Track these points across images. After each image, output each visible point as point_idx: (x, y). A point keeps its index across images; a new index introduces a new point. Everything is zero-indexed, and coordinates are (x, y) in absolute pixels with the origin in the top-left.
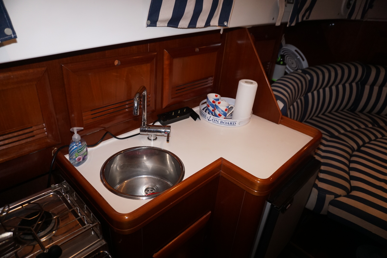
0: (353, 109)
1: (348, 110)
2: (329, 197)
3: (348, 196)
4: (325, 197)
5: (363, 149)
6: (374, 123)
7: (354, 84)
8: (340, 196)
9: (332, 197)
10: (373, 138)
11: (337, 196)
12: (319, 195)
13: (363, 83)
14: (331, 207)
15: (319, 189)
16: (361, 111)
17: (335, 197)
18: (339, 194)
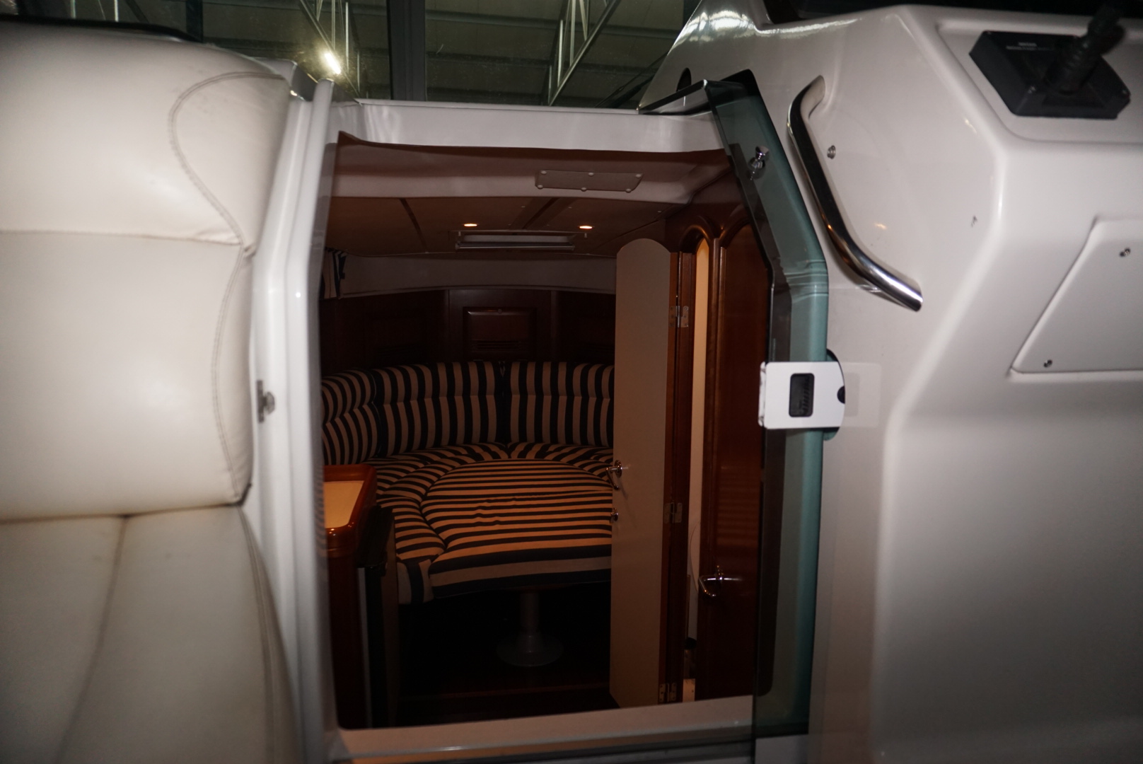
0: (382, 453)
1: (373, 457)
2: (425, 565)
3: (447, 550)
4: (419, 568)
5: (429, 494)
6: (425, 460)
7: (366, 407)
8: (437, 556)
9: (428, 562)
10: (434, 478)
11: (433, 558)
12: (409, 570)
13: (377, 401)
14: (434, 576)
15: (406, 562)
16: (396, 451)
17: (432, 561)
18: (435, 554)
